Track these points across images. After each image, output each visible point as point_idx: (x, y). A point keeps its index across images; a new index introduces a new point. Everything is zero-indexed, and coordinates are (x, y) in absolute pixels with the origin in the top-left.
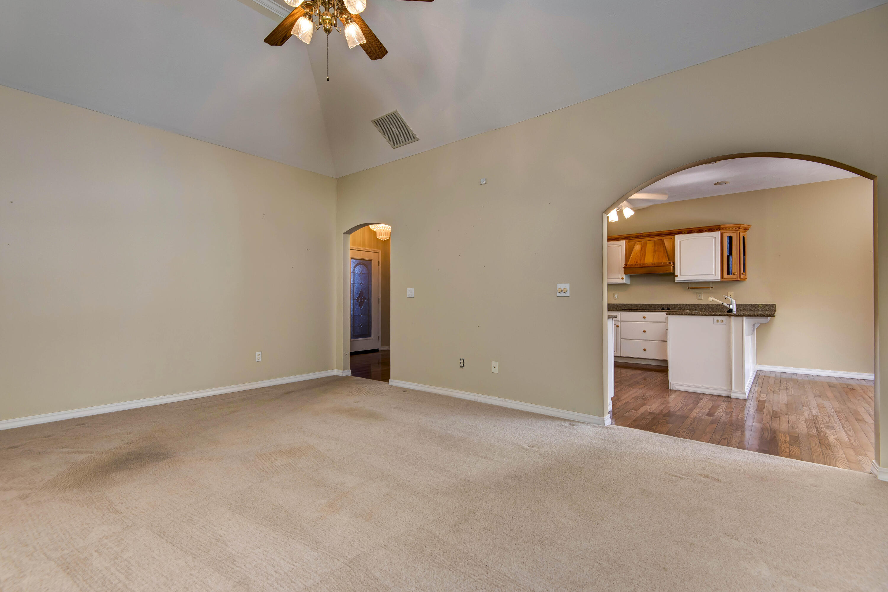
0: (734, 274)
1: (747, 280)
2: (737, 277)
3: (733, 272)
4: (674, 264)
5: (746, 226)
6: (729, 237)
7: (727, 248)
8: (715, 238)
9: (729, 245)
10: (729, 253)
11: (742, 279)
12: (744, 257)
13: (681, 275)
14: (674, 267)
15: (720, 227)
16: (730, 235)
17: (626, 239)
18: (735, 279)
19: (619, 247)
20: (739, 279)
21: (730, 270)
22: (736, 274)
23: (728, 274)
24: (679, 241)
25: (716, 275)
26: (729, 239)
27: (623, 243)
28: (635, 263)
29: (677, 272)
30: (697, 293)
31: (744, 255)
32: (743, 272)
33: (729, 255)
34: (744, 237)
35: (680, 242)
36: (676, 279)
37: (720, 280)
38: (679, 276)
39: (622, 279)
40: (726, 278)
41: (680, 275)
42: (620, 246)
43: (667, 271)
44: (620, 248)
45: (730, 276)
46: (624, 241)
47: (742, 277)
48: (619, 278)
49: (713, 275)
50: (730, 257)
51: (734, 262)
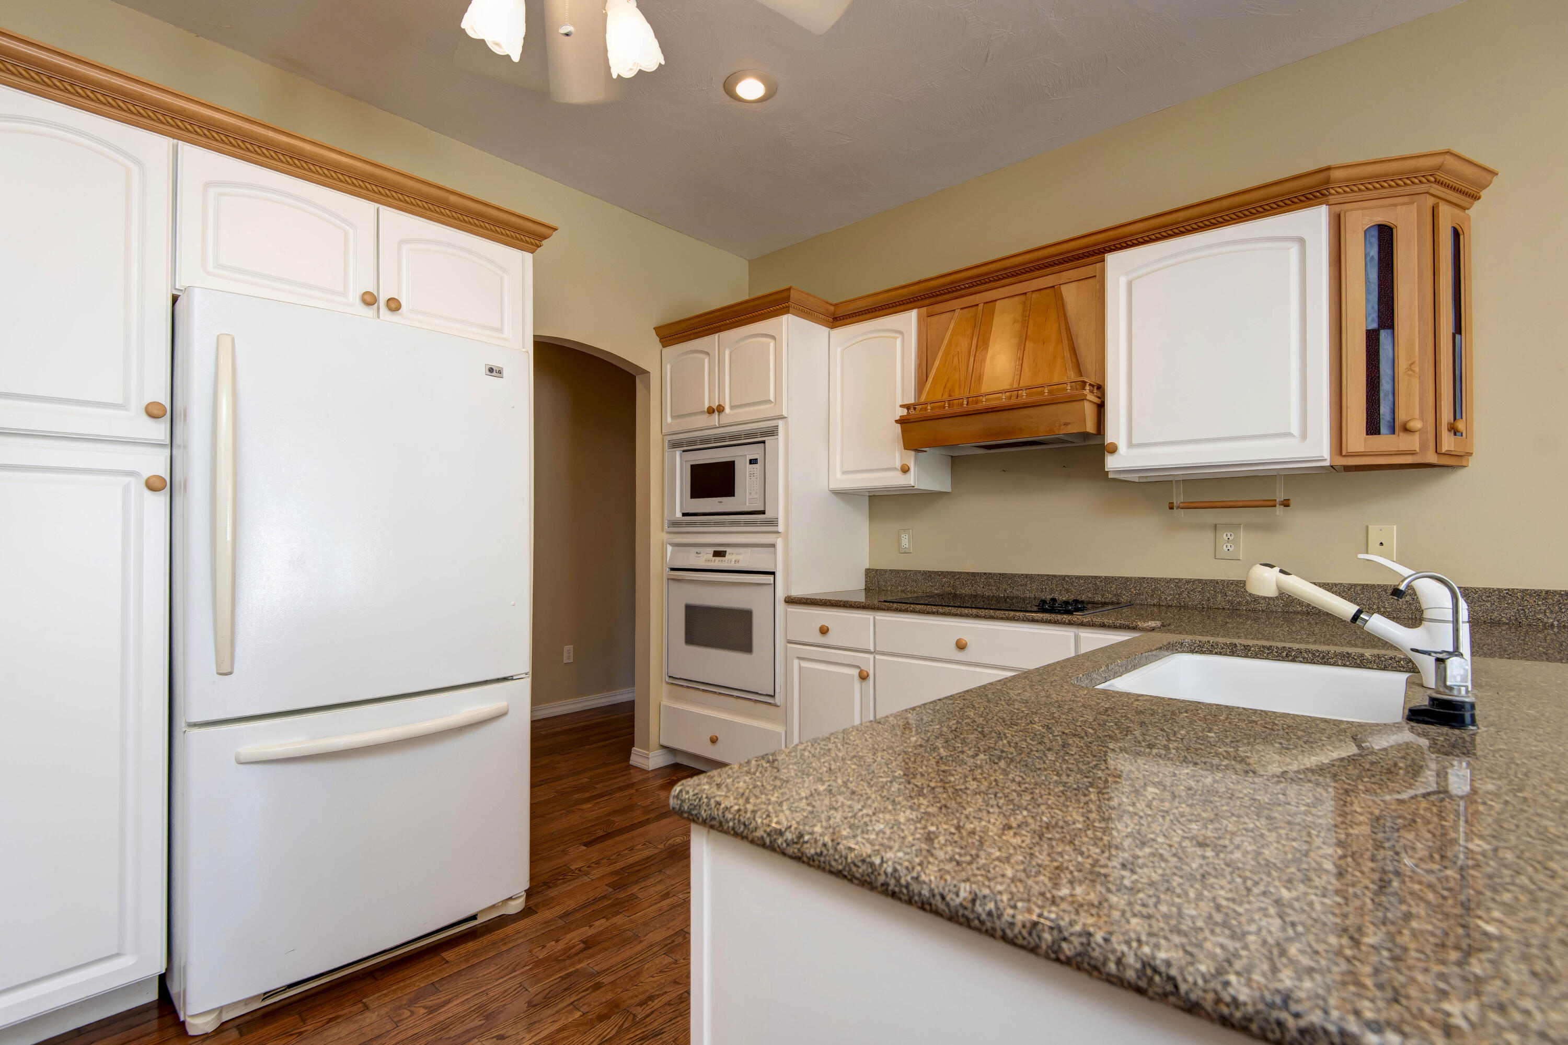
0: (1406, 429)
1: (1472, 462)
2: (1423, 447)
3: (1402, 416)
4: (1100, 389)
5: (1468, 170)
6: (1375, 233)
7: (1368, 292)
8: (1301, 241)
9: (1374, 276)
10: (1375, 315)
11: (1448, 454)
12: (1457, 336)
13: (1134, 442)
14: (1101, 407)
15: (1328, 181)
16: (1380, 219)
17: (920, 303)
18: (1413, 453)
19: (896, 338)
20: (1432, 458)
21: (1385, 410)
22: (1416, 424)
23: (1373, 428)
24: (1123, 281)
25: (1304, 436)
26: (1375, 241)
27: (909, 320)
28: (946, 397)
29: (1115, 432)
30: (1215, 527)
31: (1458, 329)
32: (1455, 419)
33: (1374, 326)
34: (1456, 234)
35: (1130, 284)
36: (1112, 463)
37: (1327, 463)
38: (1122, 448)
39: (905, 470)
40: (1360, 448)
41: (1131, 445)
42: (900, 337)
43: (1066, 424)
44: (899, 341)
45: (1384, 442)
46: (914, 314)
47: (1448, 442)
48: (894, 469)
49: (1289, 435)
50: (1384, 335)
51: (1402, 364)
